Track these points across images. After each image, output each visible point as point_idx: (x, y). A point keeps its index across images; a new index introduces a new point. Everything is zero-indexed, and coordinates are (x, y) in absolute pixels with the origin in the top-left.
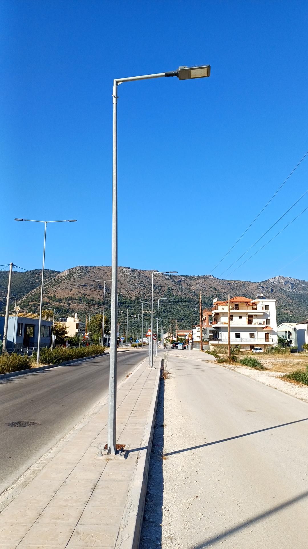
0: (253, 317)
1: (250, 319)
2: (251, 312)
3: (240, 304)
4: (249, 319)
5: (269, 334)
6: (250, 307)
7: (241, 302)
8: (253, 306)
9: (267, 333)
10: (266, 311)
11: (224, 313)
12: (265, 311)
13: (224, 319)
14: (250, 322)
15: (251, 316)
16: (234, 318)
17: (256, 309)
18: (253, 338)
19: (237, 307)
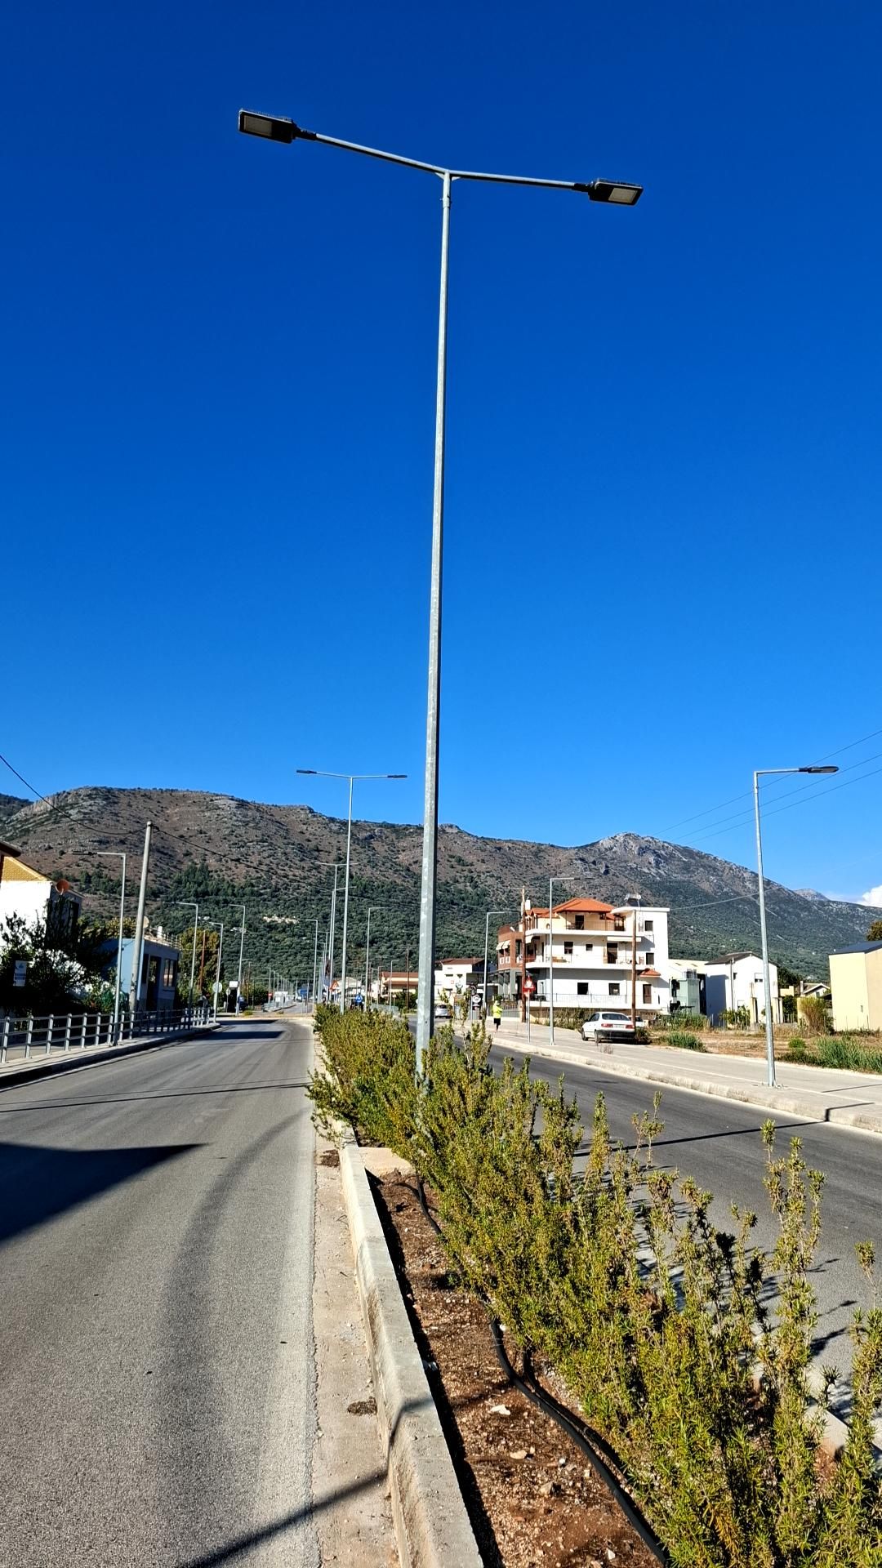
0: (617, 947)
1: (612, 951)
2: (614, 936)
3: (587, 916)
4: (609, 953)
5: (650, 985)
6: (611, 924)
7: (589, 912)
8: (617, 922)
9: (647, 983)
10: (648, 933)
12: (644, 933)
13: (553, 951)
14: (612, 958)
15: (612, 946)
16: (575, 948)
17: (621, 928)
18: (616, 994)
19: (579, 923)
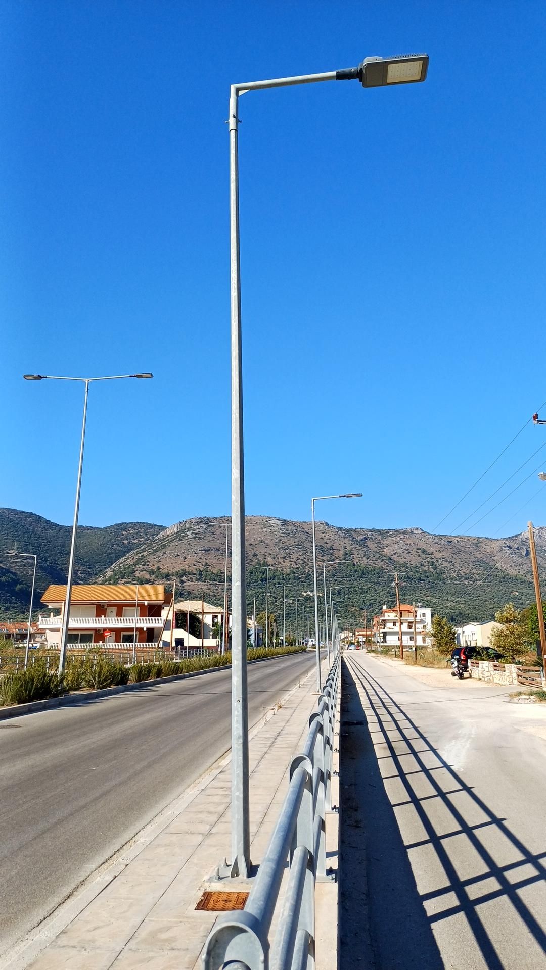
0: (413, 623)
1: (410, 624)
2: (411, 619)
3: (403, 612)
6: (411, 615)
9: (424, 636)
10: (424, 618)
11: (388, 620)
12: (422, 618)
14: (410, 627)
17: (415, 616)
18: (413, 640)
19: (400, 615)
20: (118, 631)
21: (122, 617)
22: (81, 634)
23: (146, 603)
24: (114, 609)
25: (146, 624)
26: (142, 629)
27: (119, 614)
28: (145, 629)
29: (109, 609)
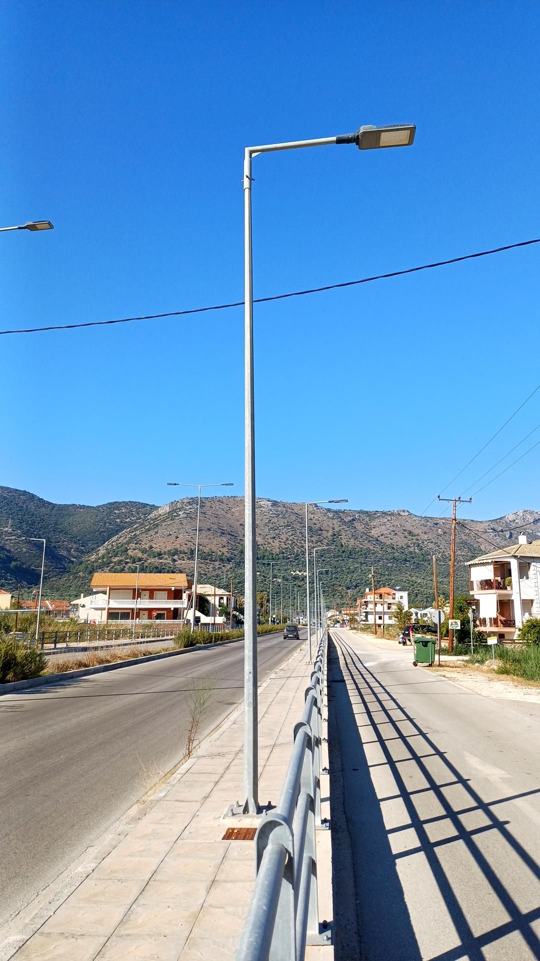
2: (390, 601)
3: (383, 594)
4: (389, 607)
8: (392, 596)
10: (402, 600)
11: (370, 601)
12: (400, 600)
13: (371, 606)
15: (390, 604)
16: (377, 605)
17: (394, 598)
19: (380, 596)
20: (150, 610)
21: (153, 599)
22: (121, 613)
23: (173, 589)
24: (147, 593)
25: (172, 605)
26: (170, 609)
27: (151, 597)
28: (172, 609)
29: (143, 593)
